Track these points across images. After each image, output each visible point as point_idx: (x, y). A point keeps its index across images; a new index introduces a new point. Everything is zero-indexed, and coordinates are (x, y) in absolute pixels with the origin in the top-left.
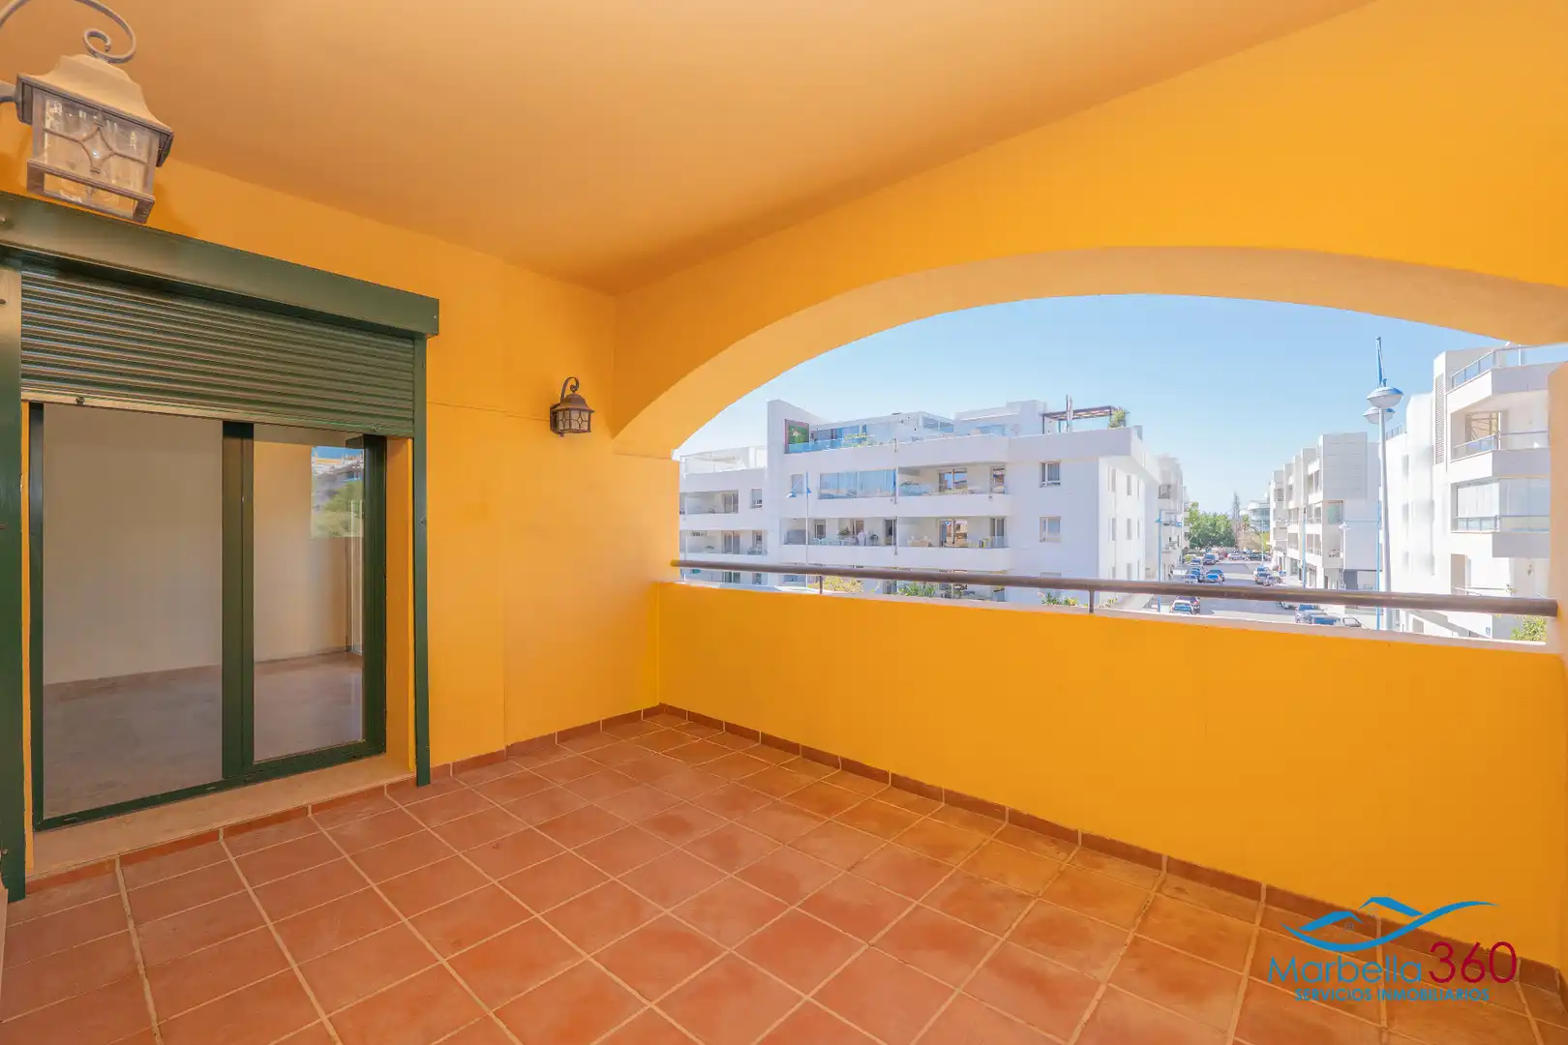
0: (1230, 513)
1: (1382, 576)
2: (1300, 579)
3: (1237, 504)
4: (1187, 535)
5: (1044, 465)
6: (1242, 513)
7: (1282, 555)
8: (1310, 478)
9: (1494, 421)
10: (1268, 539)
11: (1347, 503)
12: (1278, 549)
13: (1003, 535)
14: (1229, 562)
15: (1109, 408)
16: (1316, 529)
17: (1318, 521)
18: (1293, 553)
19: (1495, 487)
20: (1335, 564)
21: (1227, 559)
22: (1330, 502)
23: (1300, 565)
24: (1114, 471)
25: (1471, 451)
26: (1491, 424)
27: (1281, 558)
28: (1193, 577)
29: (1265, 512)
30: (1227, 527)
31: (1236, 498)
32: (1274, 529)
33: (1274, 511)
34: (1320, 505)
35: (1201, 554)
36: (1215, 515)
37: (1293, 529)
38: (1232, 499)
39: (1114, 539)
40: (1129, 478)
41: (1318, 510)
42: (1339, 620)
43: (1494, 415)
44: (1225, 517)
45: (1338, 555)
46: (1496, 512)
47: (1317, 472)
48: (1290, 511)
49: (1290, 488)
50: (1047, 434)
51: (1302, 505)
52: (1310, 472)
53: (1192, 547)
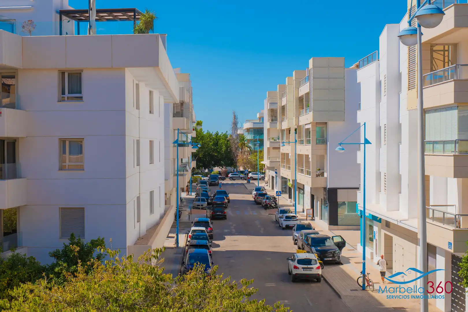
0: (230, 132)
1: (360, 194)
2: (290, 197)
3: (235, 124)
4: (194, 156)
5: (63, 73)
6: (239, 132)
7: (274, 174)
8: (301, 100)
9: (446, 53)
10: (262, 158)
11: (331, 125)
12: (271, 168)
13: (14, 161)
14: (230, 182)
15: (133, 10)
16: (306, 149)
17: (309, 142)
18: (285, 173)
19: (454, 114)
20: (320, 183)
21: (227, 179)
22: (317, 123)
23: (290, 184)
24: (137, 85)
25: (437, 79)
26: (444, 55)
27: (273, 177)
28: (203, 200)
29: (259, 131)
30: (227, 147)
31: (235, 117)
32: (268, 149)
33: (268, 130)
34: (310, 126)
35: (206, 175)
36: (217, 134)
37: (286, 149)
38: (231, 119)
39: (138, 165)
40: (151, 93)
41: (308, 131)
42: (329, 238)
43: (446, 48)
44: (225, 136)
45: (322, 174)
46: (455, 137)
47: (307, 94)
48: (282, 131)
49: (283, 108)
50: (64, 35)
51: (293, 127)
52: (300, 95)
53: (198, 167)
